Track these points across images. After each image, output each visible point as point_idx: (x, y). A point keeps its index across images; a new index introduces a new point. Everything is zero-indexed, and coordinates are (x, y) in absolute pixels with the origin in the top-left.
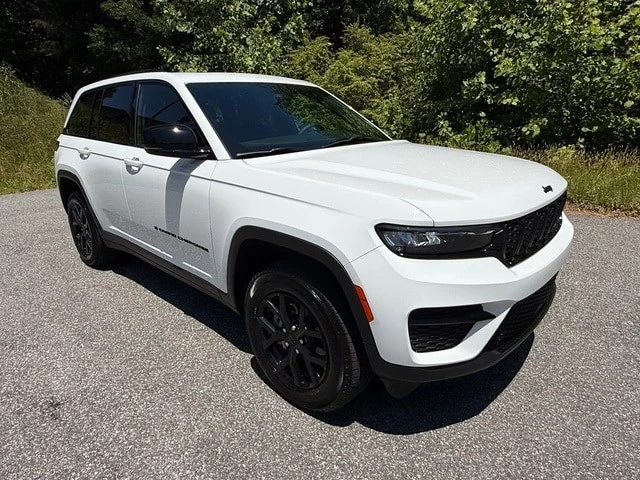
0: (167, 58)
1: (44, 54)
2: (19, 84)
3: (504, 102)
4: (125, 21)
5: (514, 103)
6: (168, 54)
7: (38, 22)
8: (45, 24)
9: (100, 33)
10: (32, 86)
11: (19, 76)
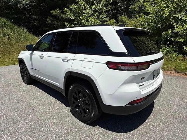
0: (67, 26)
1: (35, 25)
2: (28, 32)
3: (178, 41)
4: (56, 16)
5: (182, 41)
6: (67, 24)
7: (34, 16)
8: (35, 17)
9: (50, 19)
10: (31, 33)
11: (28, 30)
